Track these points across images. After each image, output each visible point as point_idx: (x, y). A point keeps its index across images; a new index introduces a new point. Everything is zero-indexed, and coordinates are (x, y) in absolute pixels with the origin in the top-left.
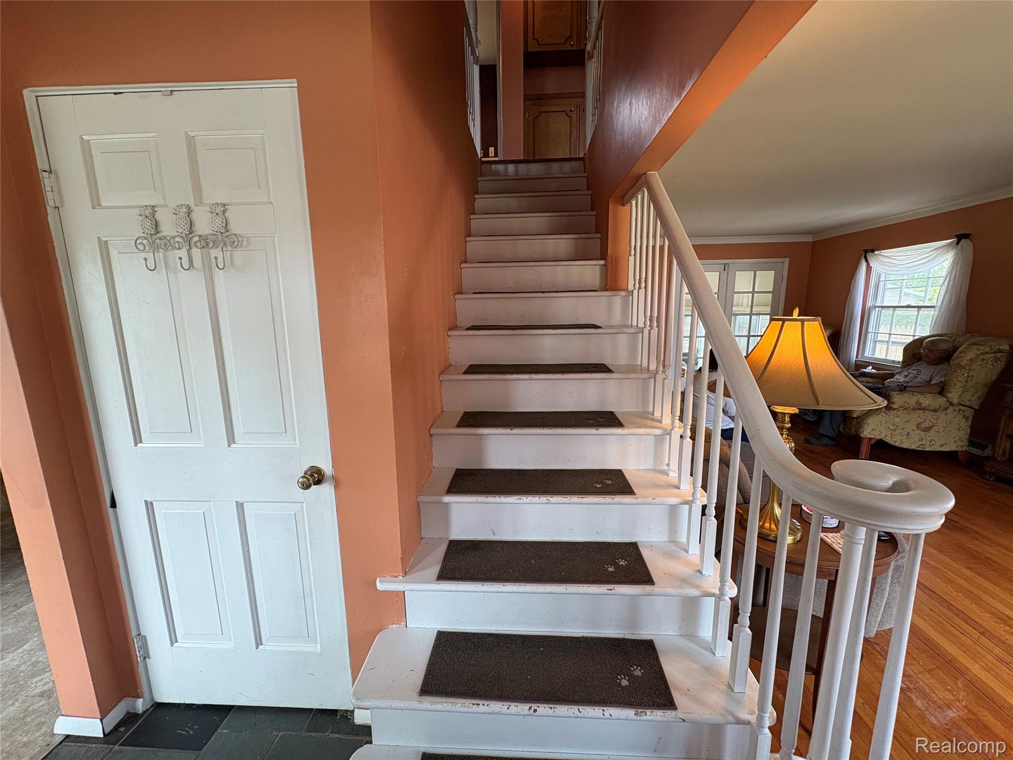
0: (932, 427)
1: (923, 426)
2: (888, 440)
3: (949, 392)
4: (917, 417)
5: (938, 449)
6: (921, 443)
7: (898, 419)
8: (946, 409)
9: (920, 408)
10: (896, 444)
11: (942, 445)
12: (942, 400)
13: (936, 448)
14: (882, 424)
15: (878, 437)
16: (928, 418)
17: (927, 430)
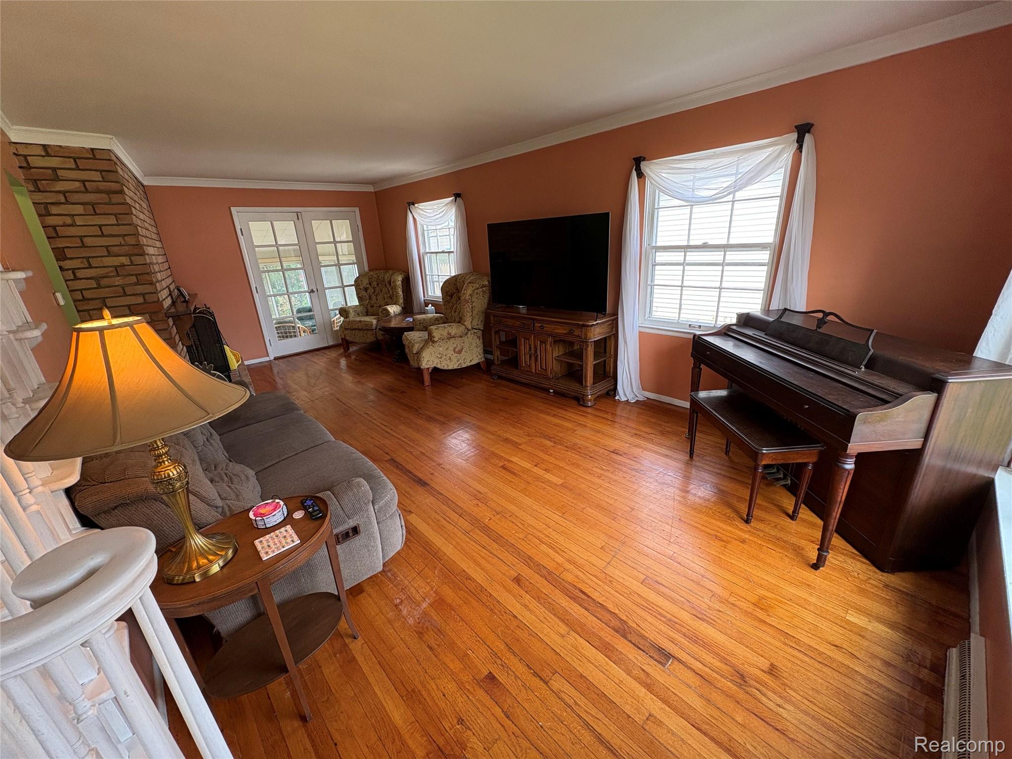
0: (462, 349)
1: (457, 350)
2: (439, 366)
3: (465, 321)
4: (451, 344)
5: (469, 364)
6: (459, 362)
7: (441, 349)
8: (467, 334)
9: (450, 337)
10: (445, 368)
11: (471, 361)
12: (462, 328)
13: (468, 364)
14: (433, 354)
15: (433, 366)
16: (457, 343)
17: (460, 352)
